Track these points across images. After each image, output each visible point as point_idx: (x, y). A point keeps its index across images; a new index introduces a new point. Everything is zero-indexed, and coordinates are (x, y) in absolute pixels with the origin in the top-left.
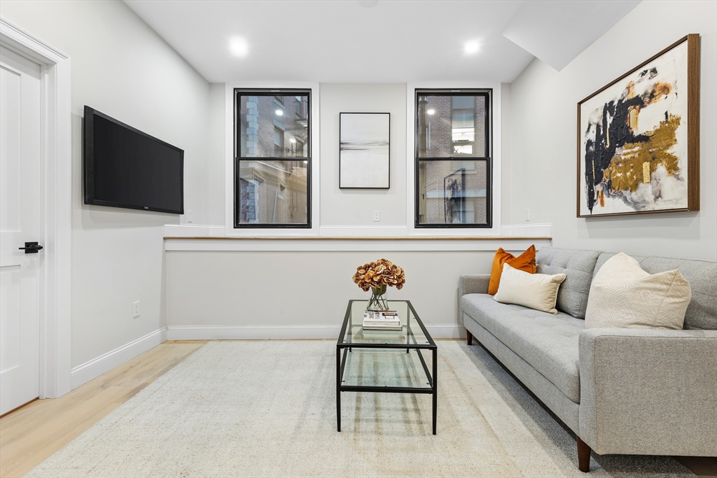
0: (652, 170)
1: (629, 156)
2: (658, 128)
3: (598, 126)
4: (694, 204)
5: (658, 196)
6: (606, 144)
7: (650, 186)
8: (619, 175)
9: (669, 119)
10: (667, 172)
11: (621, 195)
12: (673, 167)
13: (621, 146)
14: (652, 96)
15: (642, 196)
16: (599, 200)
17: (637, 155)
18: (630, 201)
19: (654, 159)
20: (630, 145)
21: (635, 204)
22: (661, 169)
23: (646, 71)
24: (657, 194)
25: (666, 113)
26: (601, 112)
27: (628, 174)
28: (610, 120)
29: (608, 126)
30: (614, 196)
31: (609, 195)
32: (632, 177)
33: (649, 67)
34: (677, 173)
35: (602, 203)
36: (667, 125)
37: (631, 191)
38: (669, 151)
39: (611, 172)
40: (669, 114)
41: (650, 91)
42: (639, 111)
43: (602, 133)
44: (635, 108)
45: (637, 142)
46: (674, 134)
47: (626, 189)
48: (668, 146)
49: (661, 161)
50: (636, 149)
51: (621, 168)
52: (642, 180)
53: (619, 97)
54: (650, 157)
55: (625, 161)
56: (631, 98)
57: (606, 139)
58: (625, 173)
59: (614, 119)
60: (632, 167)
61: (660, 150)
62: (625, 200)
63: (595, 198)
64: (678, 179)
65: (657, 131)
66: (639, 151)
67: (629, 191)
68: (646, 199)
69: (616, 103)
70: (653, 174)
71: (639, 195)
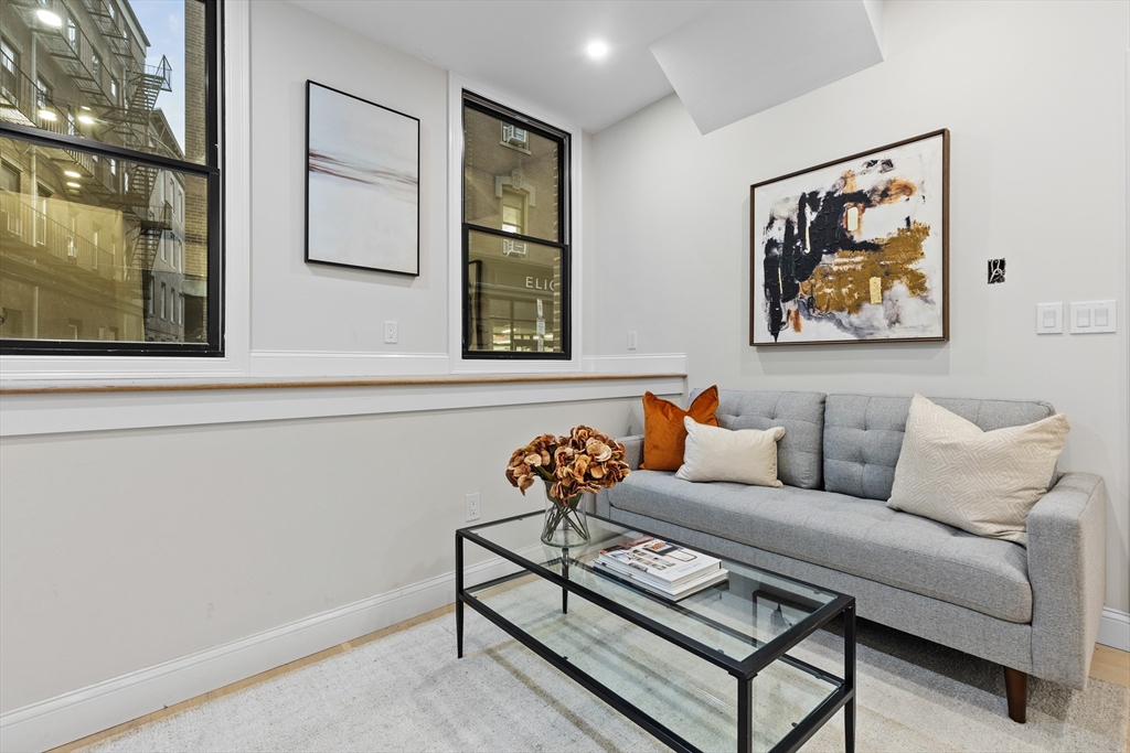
0: (885, 287)
1: (846, 268)
2: (896, 235)
3: (789, 223)
4: (945, 337)
5: (895, 321)
6: (804, 248)
7: (881, 308)
8: (828, 291)
9: (912, 227)
10: (908, 292)
11: (832, 318)
12: (917, 284)
13: (831, 252)
14: (885, 194)
15: (868, 320)
16: (791, 323)
17: (859, 267)
18: (848, 326)
19: (887, 274)
20: (848, 253)
21: (856, 329)
22: (900, 288)
23: (875, 162)
24: (893, 319)
25: (908, 219)
26: (795, 204)
27: (844, 290)
28: (811, 216)
29: (808, 225)
30: (818, 319)
31: (809, 317)
32: (850, 295)
33: (880, 157)
34: (925, 294)
35: (797, 327)
36: (909, 233)
37: (849, 313)
38: (912, 266)
39: (813, 286)
40: (912, 220)
41: (881, 188)
42: (863, 211)
43: (796, 231)
44: (855, 206)
45: (861, 250)
46: (921, 248)
47: (842, 310)
48: (910, 260)
49: (899, 278)
50: (859, 259)
51: (831, 281)
52: (869, 300)
53: (829, 188)
54: (883, 271)
55: (838, 273)
56: (849, 191)
57: (804, 241)
58: (839, 288)
59: (818, 217)
60: (851, 282)
61: (897, 264)
62: (839, 324)
63: (784, 319)
64: (927, 301)
65: (893, 239)
66: (863, 261)
67: (845, 313)
68: (876, 324)
69: (822, 195)
70: (887, 293)
71: (863, 318)
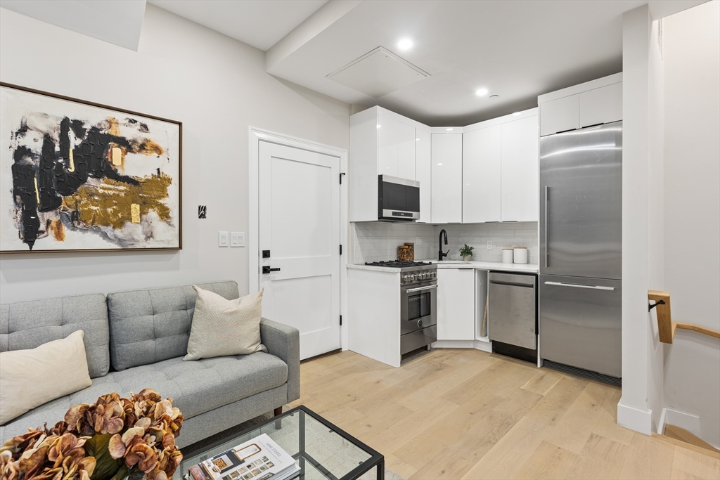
0: (142, 212)
1: (111, 192)
2: (150, 178)
3: (48, 140)
4: (180, 247)
5: (149, 236)
6: (68, 166)
7: (140, 227)
8: (95, 208)
9: (161, 176)
10: (159, 218)
11: (97, 231)
12: (164, 214)
13: (97, 176)
14: (142, 147)
15: (130, 234)
16: (51, 233)
17: (123, 194)
18: (113, 238)
19: (144, 203)
20: (113, 181)
21: (120, 241)
22: (153, 214)
23: (136, 122)
24: (149, 235)
25: (158, 169)
26: (57, 124)
27: (109, 210)
28: (74, 141)
29: (72, 147)
30: (83, 230)
31: (74, 228)
32: (115, 213)
33: (140, 120)
34: (169, 220)
35: (59, 236)
36: (159, 179)
37: (114, 228)
38: (161, 201)
39: (77, 202)
40: (161, 171)
41: (140, 142)
42: (126, 154)
43: (57, 149)
44: (119, 147)
45: (124, 182)
46: (166, 190)
47: (107, 225)
48: (160, 197)
49: (153, 208)
50: (122, 188)
51: (97, 201)
52: (130, 220)
53: (95, 124)
54: (141, 201)
55: (103, 195)
56: (113, 134)
57: (67, 159)
58: (105, 207)
59: (83, 144)
60: (116, 204)
61: (151, 197)
62: (105, 236)
63: (42, 227)
64: (170, 225)
65: (148, 180)
66: (125, 190)
67: (110, 228)
68: (136, 237)
69: (87, 127)
70: (144, 216)
71: (126, 233)
